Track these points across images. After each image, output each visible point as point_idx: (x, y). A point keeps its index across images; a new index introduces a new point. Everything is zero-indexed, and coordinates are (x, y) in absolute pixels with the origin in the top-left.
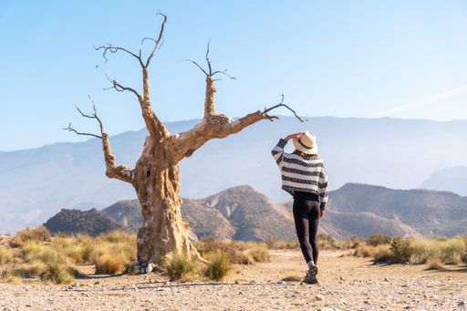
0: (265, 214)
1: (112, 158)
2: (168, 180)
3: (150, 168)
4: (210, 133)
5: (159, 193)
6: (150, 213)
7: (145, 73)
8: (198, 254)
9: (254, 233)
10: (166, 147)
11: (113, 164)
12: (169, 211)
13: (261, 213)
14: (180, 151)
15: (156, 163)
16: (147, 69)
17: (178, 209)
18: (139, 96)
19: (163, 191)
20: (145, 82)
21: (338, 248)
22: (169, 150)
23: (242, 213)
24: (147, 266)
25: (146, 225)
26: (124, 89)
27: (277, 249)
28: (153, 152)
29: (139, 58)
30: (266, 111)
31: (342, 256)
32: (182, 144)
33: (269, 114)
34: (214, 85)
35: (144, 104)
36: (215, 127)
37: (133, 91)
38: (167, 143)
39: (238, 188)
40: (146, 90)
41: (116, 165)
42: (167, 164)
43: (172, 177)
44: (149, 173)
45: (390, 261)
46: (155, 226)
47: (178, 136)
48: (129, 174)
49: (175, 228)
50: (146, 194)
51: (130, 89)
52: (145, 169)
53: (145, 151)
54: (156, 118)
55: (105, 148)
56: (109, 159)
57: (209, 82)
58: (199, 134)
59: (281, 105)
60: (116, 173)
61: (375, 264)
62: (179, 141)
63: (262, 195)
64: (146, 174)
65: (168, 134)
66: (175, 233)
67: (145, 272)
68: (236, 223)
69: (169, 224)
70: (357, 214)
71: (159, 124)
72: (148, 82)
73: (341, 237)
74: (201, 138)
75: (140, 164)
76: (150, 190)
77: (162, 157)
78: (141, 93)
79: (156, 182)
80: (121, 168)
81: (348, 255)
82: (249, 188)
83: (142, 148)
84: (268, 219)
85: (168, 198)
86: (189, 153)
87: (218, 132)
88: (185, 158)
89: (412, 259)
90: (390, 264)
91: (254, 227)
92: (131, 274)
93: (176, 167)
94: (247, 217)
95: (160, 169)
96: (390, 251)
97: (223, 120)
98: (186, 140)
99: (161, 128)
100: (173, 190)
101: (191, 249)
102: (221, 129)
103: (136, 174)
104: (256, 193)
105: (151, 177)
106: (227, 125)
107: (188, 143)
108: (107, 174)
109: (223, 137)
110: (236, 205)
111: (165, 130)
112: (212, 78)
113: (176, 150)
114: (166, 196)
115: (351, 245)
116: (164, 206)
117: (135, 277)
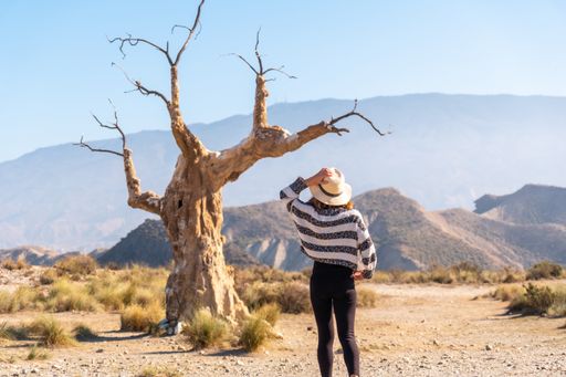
0: (414, 226)
1: (136, 182)
2: (205, 213)
3: (182, 197)
4: (260, 151)
5: (194, 229)
6: (182, 255)
7: (174, 72)
8: (246, 309)
9: (399, 252)
10: (203, 170)
11: (136, 190)
12: (206, 252)
13: (409, 224)
14: (221, 174)
15: (190, 190)
16: (177, 68)
17: (220, 249)
18: (168, 103)
19: (198, 227)
20: (173, 84)
22: (206, 173)
23: (385, 224)
24: (176, 324)
25: (177, 271)
26: (149, 92)
28: (185, 175)
29: (166, 53)
30: (333, 121)
31: (476, 298)
32: (224, 165)
33: (336, 125)
34: (266, 87)
35: (173, 110)
36: (267, 142)
37: (160, 95)
38: (204, 163)
39: (378, 191)
40: (174, 96)
41: (141, 191)
42: (204, 192)
43: (211, 207)
44: (180, 204)
45: (524, 310)
46: (188, 272)
47: (218, 154)
48: (156, 203)
49: (214, 275)
50: (178, 230)
51: (156, 93)
52: (176, 197)
53: (176, 174)
54: (188, 132)
55: (127, 169)
56: (132, 184)
57: (260, 83)
58: (245, 152)
59: (353, 113)
60: (140, 201)
61: (507, 314)
62: (220, 161)
63: (411, 201)
64: (176, 204)
65: (206, 152)
66: (214, 281)
67: (173, 334)
68: (378, 239)
69: (206, 270)
70: (540, 227)
71: (193, 139)
72: (177, 84)
74: (248, 157)
75: (170, 191)
76: (182, 225)
77: (197, 181)
78: (169, 99)
79: (190, 215)
80: (147, 196)
81: (485, 297)
82: (394, 191)
83: (173, 169)
84: (418, 232)
85: (206, 236)
86: (234, 176)
87: (270, 150)
88: (229, 183)
89: (551, 311)
90: (524, 315)
91: (401, 243)
92: (154, 336)
93: (216, 195)
94: (391, 229)
95: (194, 197)
96: (526, 298)
97: (276, 134)
98: (229, 160)
99: (196, 145)
100: (212, 225)
101: (235, 302)
102: (274, 146)
103: (165, 204)
104: (403, 199)
105: (183, 208)
106: (281, 140)
107: (232, 164)
108: (130, 204)
109: (278, 156)
110: (376, 213)
111: (202, 145)
112: (263, 78)
113: (215, 172)
114: (203, 233)
116: (200, 246)
117: (161, 339)
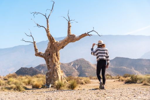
0: (89, 68)
1: (37, 50)
2: (56, 57)
3: (50, 53)
4: (70, 41)
5: (53, 61)
6: (50, 68)
7: (47, 21)
8: (66, 81)
9: (85, 74)
10: (55, 46)
11: (37, 51)
12: (56, 67)
13: (87, 67)
14: (60, 47)
15: (52, 51)
16: (48, 20)
17: (59, 66)
18: (46, 29)
19: (54, 60)
21: (113, 79)
22: (56, 46)
23: (81, 68)
24: (49, 85)
25: (49, 72)
26: (41, 26)
27: (93, 79)
28: (50, 47)
29: (45, 16)
30: (88, 33)
31: (114, 81)
32: (60, 44)
33: (89, 34)
34: (71, 25)
35: (47, 31)
36: (71, 39)
37: (43, 27)
38: (55, 44)
39: (80, 59)
40: (48, 27)
41: (38, 52)
42: (55, 51)
43: (57, 55)
44: (49, 54)
45: (130, 82)
46: (52, 72)
47: (59, 42)
48: (43, 55)
49: (58, 72)
50: (49, 61)
51: (43, 26)
52: (48, 53)
53: (48, 47)
54: (51, 36)
55: (35, 46)
56: (36, 50)
57: (69, 24)
58: (66, 41)
59: (93, 31)
60: (38, 54)
61: (125, 84)
62: (59, 43)
64: (48, 55)
65: (55, 41)
66: (58, 74)
67: (49, 87)
68: (80, 71)
69: (56, 71)
70: (120, 67)
71: (52, 38)
72: (48, 24)
73: (114, 75)
74: (67, 42)
75: (46, 51)
76: (50, 60)
77: (54, 49)
78: (46, 28)
79: (52, 57)
80: (40, 53)
81: (117, 81)
82: (84, 59)
83: (47, 46)
84: (90, 69)
85: (56, 63)
86: (63, 47)
87: (72, 40)
88: (61, 49)
89: (138, 82)
90: (130, 83)
91: (86, 72)
92: (44, 88)
93: (58, 52)
94: (83, 69)
95: (53, 53)
96: (130, 79)
97: (73, 36)
98: (62, 43)
99: (53, 39)
100: (57, 60)
101: (64, 79)
102: (73, 39)
103: (45, 55)
104: (86, 61)
105: (50, 55)
106: (75, 38)
107: (62, 44)
108: (35, 55)
109: (74, 42)
110: (79, 65)
111: (55, 40)
112: (70, 22)
113: (58, 46)
114: (55, 62)
115: (118, 77)
116: (55, 65)
117: (45, 89)
